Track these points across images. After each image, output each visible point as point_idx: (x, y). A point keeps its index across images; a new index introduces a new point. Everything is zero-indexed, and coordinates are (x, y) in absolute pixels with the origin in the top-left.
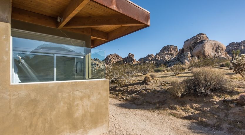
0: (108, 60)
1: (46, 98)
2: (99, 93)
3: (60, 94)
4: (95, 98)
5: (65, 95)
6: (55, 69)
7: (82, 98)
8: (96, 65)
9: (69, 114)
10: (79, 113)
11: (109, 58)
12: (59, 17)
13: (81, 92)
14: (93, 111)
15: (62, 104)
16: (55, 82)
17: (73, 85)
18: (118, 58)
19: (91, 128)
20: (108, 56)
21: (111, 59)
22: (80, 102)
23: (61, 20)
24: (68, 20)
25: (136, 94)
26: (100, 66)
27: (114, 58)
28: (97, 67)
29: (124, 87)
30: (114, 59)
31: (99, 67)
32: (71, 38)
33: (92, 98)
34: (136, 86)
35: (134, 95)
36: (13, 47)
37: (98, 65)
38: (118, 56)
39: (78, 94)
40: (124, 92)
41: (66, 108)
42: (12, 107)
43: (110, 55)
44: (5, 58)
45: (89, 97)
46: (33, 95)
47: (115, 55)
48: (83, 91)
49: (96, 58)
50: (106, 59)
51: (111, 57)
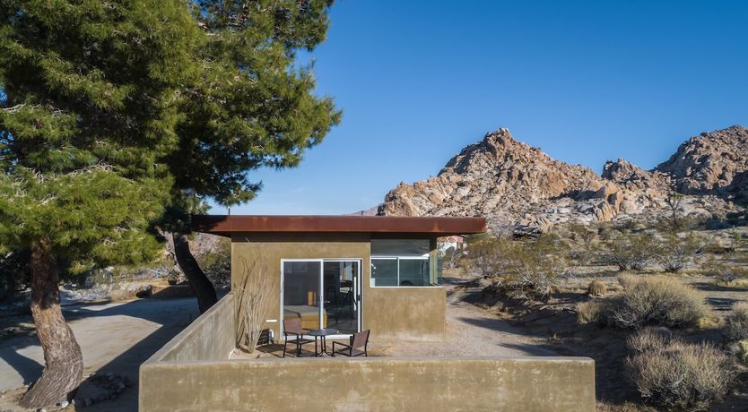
0: (689, 161)
1: (389, 299)
2: (434, 301)
3: (398, 298)
4: (429, 304)
5: (403, 298)
6: (399, 279)
7: (416, 303)
8: (604, 197)
9: (406, 314)
10: (414, 315)
11: (695, 152)
13: (416, 297)
14: (427, 316)
15: (400, 305)
16: (399, 287)
19: (425, 333)
20: (688, 144)
21: (704, 159)
22: (414, 306)
26: (627, 204)
27: (726, 149)
28: (607, 206)
30: (724, 155)
31: (617, 206)
33: (426, 304)
37: (612, 199)
39: (413, 299)
41: (403, 309)
42: (371, 301)
43: (704, 135)
44: (368, 271)
45: (423, 303)
46: (382, 296)
47: (736, 133)
49: (615, 161)
50: (675, 158)
51: (708, 148)
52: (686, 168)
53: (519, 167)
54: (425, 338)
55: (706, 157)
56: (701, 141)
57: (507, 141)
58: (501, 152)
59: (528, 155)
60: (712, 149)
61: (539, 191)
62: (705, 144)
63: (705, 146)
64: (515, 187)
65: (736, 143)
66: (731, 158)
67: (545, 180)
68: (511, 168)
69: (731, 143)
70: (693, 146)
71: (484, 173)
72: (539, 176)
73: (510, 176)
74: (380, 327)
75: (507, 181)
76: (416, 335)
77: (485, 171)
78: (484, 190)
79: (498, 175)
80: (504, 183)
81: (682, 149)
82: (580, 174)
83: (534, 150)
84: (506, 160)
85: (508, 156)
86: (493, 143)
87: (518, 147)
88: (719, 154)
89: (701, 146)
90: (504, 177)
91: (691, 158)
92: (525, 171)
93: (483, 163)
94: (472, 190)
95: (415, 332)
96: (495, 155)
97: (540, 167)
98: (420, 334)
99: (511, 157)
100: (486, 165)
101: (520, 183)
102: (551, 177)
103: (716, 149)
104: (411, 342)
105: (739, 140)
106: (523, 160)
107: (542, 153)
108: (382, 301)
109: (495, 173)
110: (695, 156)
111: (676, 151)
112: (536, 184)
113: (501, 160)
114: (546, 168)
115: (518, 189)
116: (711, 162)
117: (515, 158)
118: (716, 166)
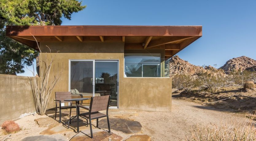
1: (136, 85)
2: (164, 86)
3: (141, 84)
4: (161, 88)
5: (144, 84)
6: (142, 72)
7: (153, 87)
9: (146, 94)
10: (151, 95)
11: (231, 63)
12: (143, 44)
13: (153, 84)
14: (159, 96)
15: (142, 89)
16: (142, 77)
17: (148, 79)
18: (249, 63)
19: (158, 106)
20: (229, 61)
21: (234, 66)
22: (151, 89)
23: (144, 45)
24: (147, 44)
25: (223, 101)
27: (240, 63)
29: (216, 94)
30: (240, 64)
32: (151, 53)
33: (159, 88)
34: (230, 93)
35: (220, 101)
36: (125, 62)
38: (249, 59)
39: (151, 85)
40: (212, 99)
41: (144, 91)
42: (124, 86)
43: (234, 59)
44: (122, 67)
45: (157, 87)
46: (131, 83)
47: (243, 58)
48: (153, 83)
49: (208, 66)
50: (225, 65)
51: (235, 62)
52: (228, 68)
53: (182, 66)
54: (158, 109)
55: (234, 65)
56: (233, 60)
57: (178, 59)
58: (176, 62)
59: (184, 63)
60: (236, 63)
61: (188, 73)
62: (234, 61)
63: (234, 62)
64: (180, 72)
65: (243, 61)
66: (242, 65)
67: (189, 70)
68: (179, 67)
69: (242, 61)
70: (231, 62)
71: (171, 68)
72: (188, 69)
73: (179, 69)
74: (129, 102)
75: (178, 70)
76: (153, 107)
77: (172, 67)
78: (171, 73)
79: (175, 69)
80: (177, 71)
81: (227, 63)
82: (199, 68)
83: (186, 61)
84: (178, 64)
85: (178, 63)
86: (174, 59)
87: (181, 60)
88: (238, 64)
89: (233, 62)
90: (177, 69)
91: (230, 65)
92: (183, 67)
93: (171, 65)
94: (168, 73)
95: (152, 105)
96: (174, 63)
97: (188, 66)
98: (155, 107)
99: (179, 63)
100: (172, 66)
101: (182, 71)
102: (191, 69)
103: (237, 63)
104: (149, 111)
105: (244, 60)
106: (183, 64)
107: (188, 62)
108: (131, 86)
109: (174, 68)
110: (231, 65)
111: (225, 63)
112: (187, 71)
113: (176, 64)
114: (189, 66)
115: (181, 72)
116: (236, 66)
117: (180, 64)
118: (237, 67)
